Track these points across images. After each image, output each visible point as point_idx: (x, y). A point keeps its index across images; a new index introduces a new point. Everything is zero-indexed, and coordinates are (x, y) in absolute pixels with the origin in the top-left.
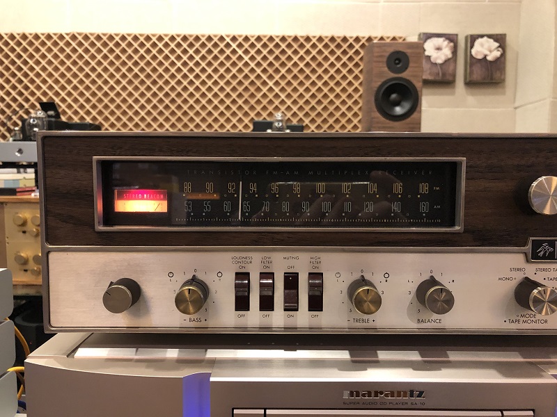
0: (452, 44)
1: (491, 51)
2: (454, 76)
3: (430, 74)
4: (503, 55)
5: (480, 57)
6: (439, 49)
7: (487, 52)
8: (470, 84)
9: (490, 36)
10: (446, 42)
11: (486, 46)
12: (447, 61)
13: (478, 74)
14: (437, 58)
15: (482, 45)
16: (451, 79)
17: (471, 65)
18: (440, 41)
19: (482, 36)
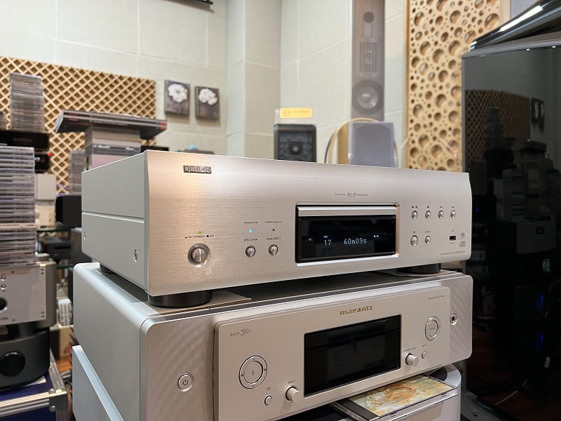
0: (186, 91)
1: (211, 98)
2: (188, 111)
3: (173, 108)
4: (218, 102)
5: (204, 101)
6: (178, 92)
7: (208, 99)
8: (199, 118)
9: (210, 89)
10: (183, 89)
11: (208, 94)
12: (184, 101)
13: (203, 112)
14: (178, 98)
15: (205, 94)
16: (186, 113)
17: (200, 106)
18: (179, 87)
19: (205, 88)
